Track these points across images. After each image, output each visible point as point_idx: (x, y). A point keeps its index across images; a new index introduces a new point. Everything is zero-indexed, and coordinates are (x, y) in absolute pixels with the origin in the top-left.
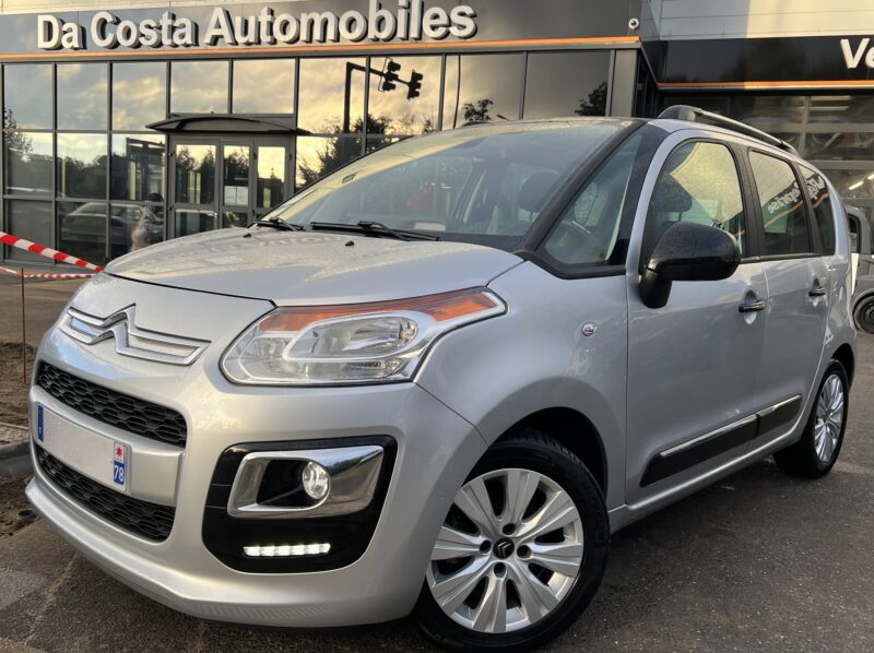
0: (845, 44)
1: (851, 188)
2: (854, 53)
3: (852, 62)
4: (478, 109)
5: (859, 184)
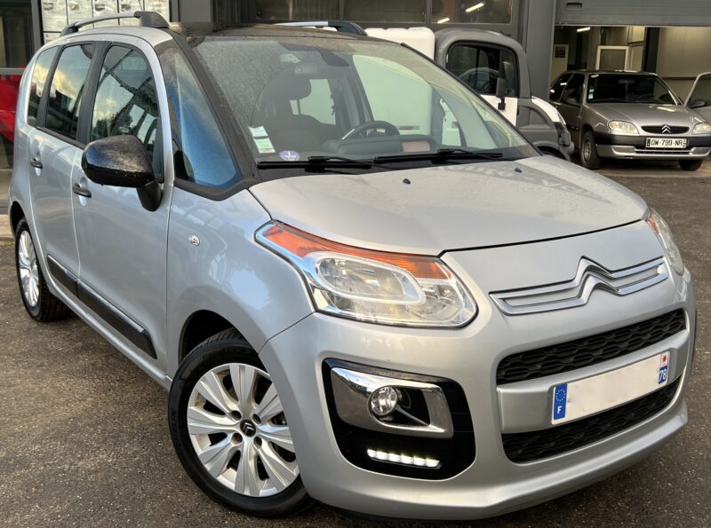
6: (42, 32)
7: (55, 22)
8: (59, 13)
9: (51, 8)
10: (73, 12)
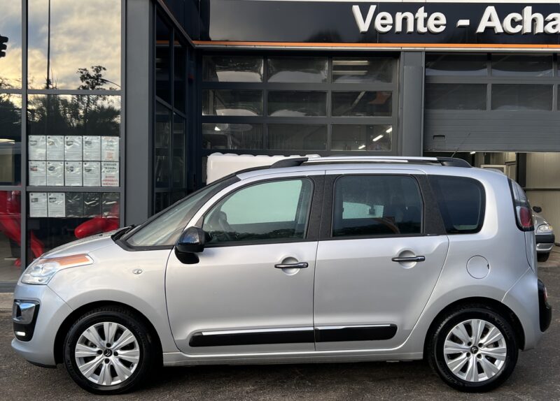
0: (356, 9)
1: (375, 140)
2: (365, 18)
3: (364, 27)
4: (93, 74)
5: (380, 137)
6: (28, 160)
7: (37, 154)
8: (40, 147)
9: (35, 144)
10: (50, 147)
